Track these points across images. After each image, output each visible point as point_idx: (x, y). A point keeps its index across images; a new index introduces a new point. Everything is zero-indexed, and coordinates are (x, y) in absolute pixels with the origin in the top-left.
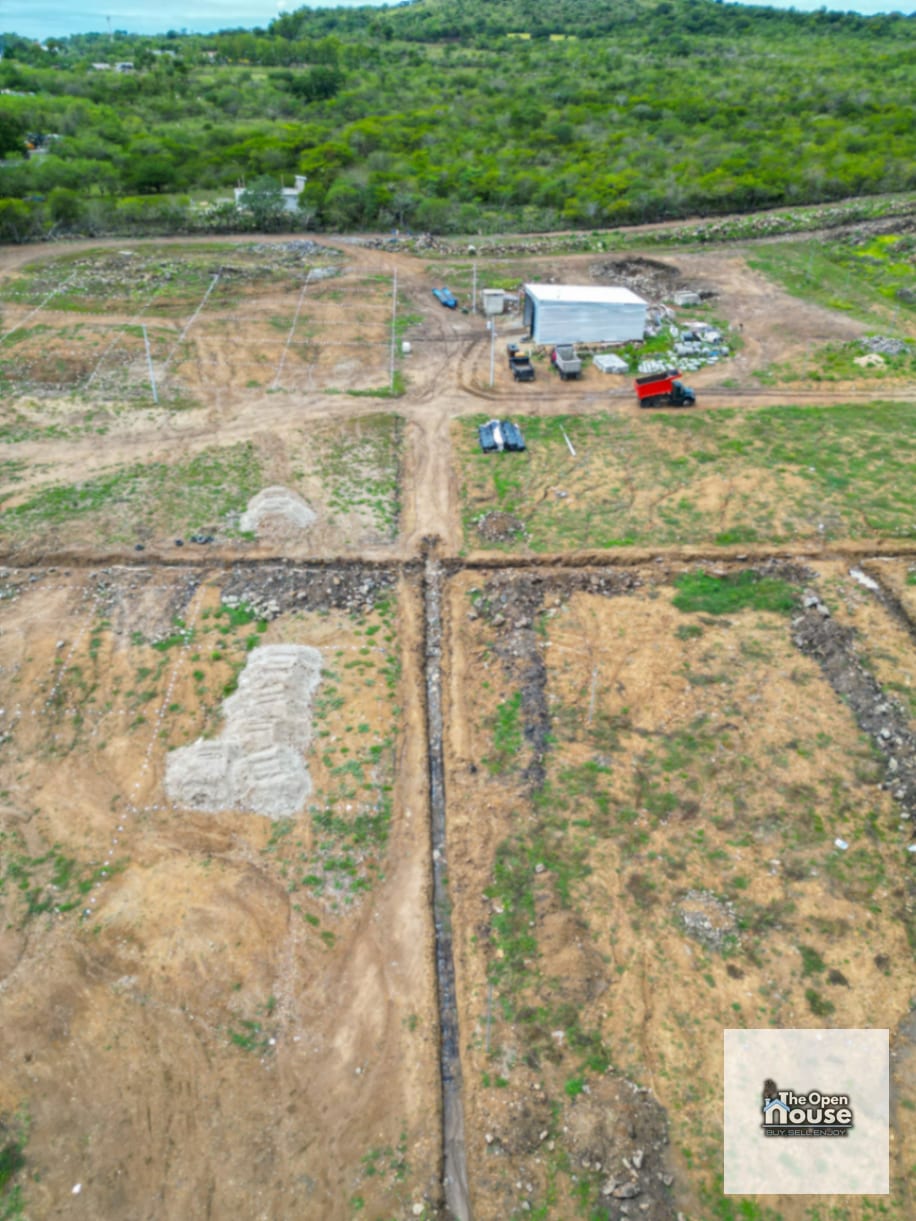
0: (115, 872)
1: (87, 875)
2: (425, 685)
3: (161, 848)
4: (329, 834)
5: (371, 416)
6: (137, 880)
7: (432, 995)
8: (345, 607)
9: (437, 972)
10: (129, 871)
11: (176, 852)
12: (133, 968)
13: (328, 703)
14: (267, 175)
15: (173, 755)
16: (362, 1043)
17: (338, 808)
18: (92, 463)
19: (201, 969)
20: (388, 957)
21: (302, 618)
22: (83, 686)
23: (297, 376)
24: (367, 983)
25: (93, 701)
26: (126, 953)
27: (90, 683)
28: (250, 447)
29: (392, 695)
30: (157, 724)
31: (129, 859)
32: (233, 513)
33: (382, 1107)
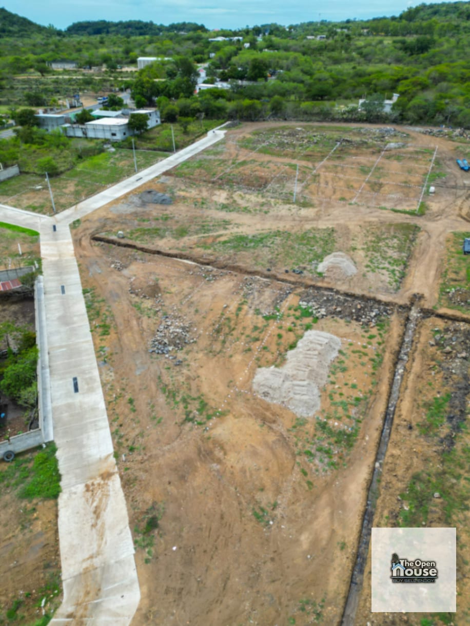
0: (223, 415)
1: (210, 412)
2: (394, 374)
3: (244, 411)
4: (324, 433)
5: (402, 224)
6: (230, 421)
7: (357, 537)
8: (360, 321)
9: (362, 525)
10: (228, 417)
11: (250, 415)
12: (219, 461)
13: (338, 367)
14: (379, 93)
15: (259, 370)
16: (315, 543)
17: (331, 422)
18: (259, 226)
19: (248, 474)
20: (337, 507)
21: (336, 321)
22: (230, 327)
23: (367, 198)
24: (324, 515)
25: (232, 335)
26: (218, 453)
27: (233, 326)
28: (333, 231)
29: (373, 374)
30: (256, 353)
31: (229, 411)
32: (315, 262)
33: (316, 580)
